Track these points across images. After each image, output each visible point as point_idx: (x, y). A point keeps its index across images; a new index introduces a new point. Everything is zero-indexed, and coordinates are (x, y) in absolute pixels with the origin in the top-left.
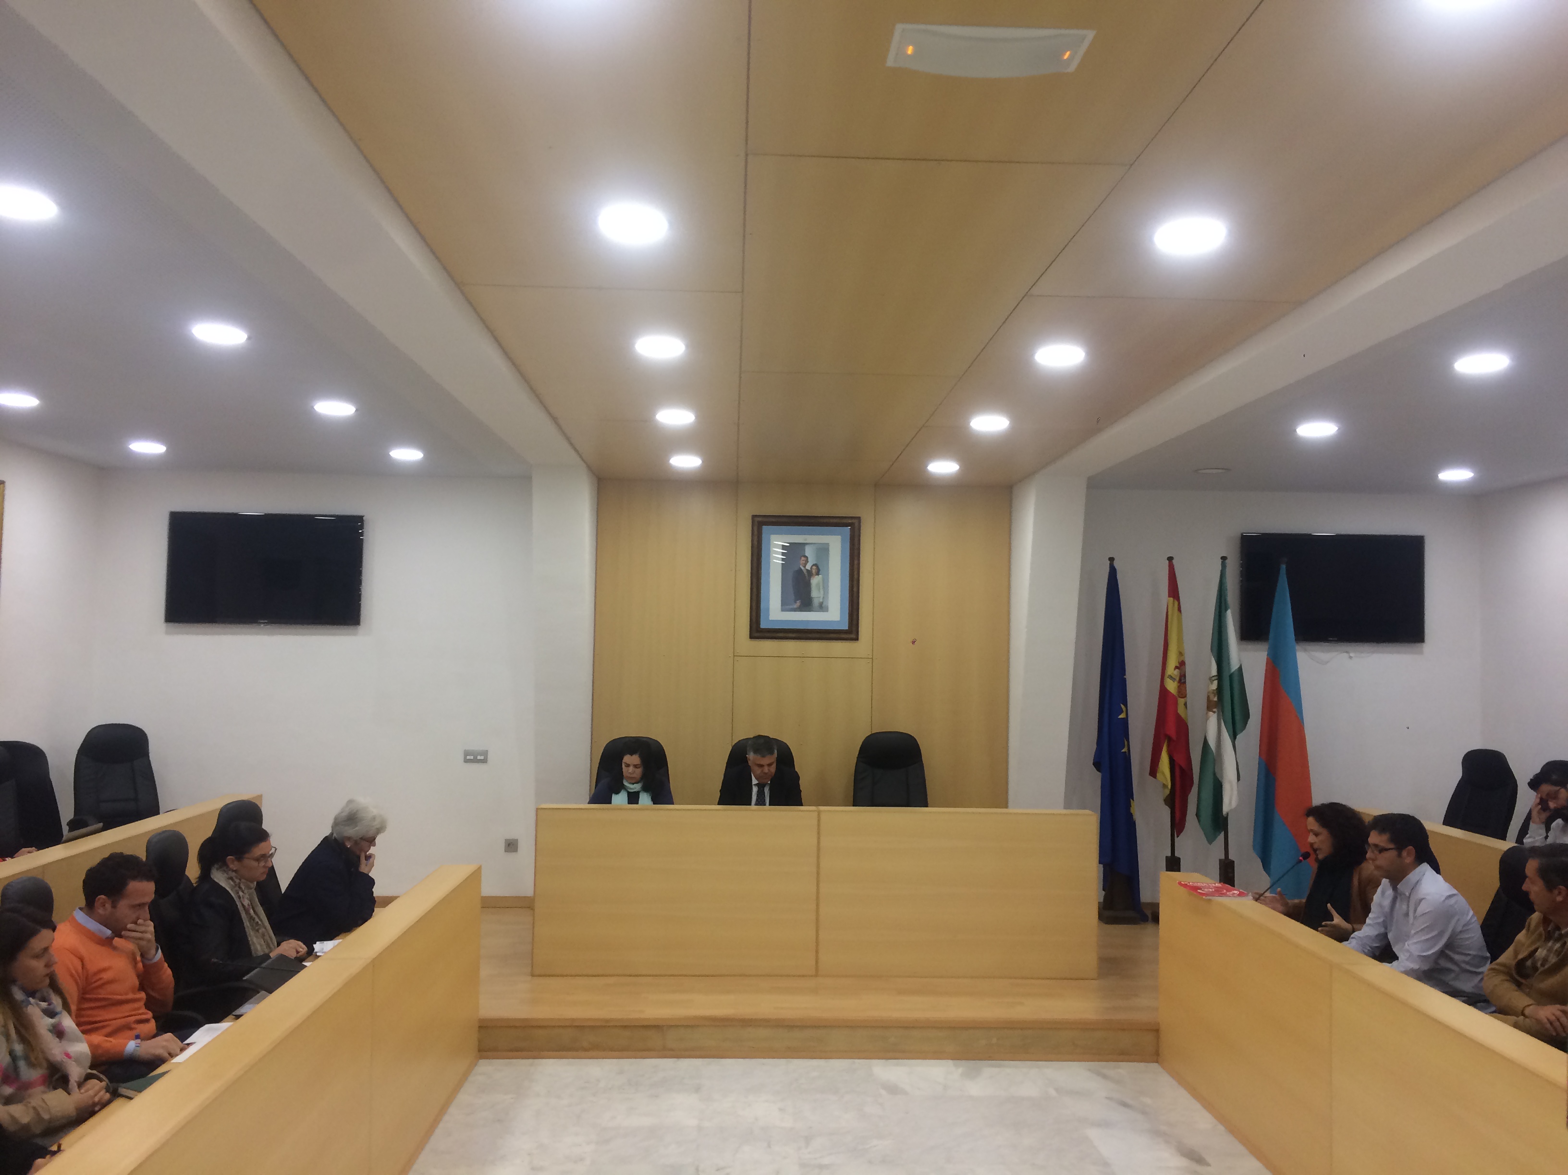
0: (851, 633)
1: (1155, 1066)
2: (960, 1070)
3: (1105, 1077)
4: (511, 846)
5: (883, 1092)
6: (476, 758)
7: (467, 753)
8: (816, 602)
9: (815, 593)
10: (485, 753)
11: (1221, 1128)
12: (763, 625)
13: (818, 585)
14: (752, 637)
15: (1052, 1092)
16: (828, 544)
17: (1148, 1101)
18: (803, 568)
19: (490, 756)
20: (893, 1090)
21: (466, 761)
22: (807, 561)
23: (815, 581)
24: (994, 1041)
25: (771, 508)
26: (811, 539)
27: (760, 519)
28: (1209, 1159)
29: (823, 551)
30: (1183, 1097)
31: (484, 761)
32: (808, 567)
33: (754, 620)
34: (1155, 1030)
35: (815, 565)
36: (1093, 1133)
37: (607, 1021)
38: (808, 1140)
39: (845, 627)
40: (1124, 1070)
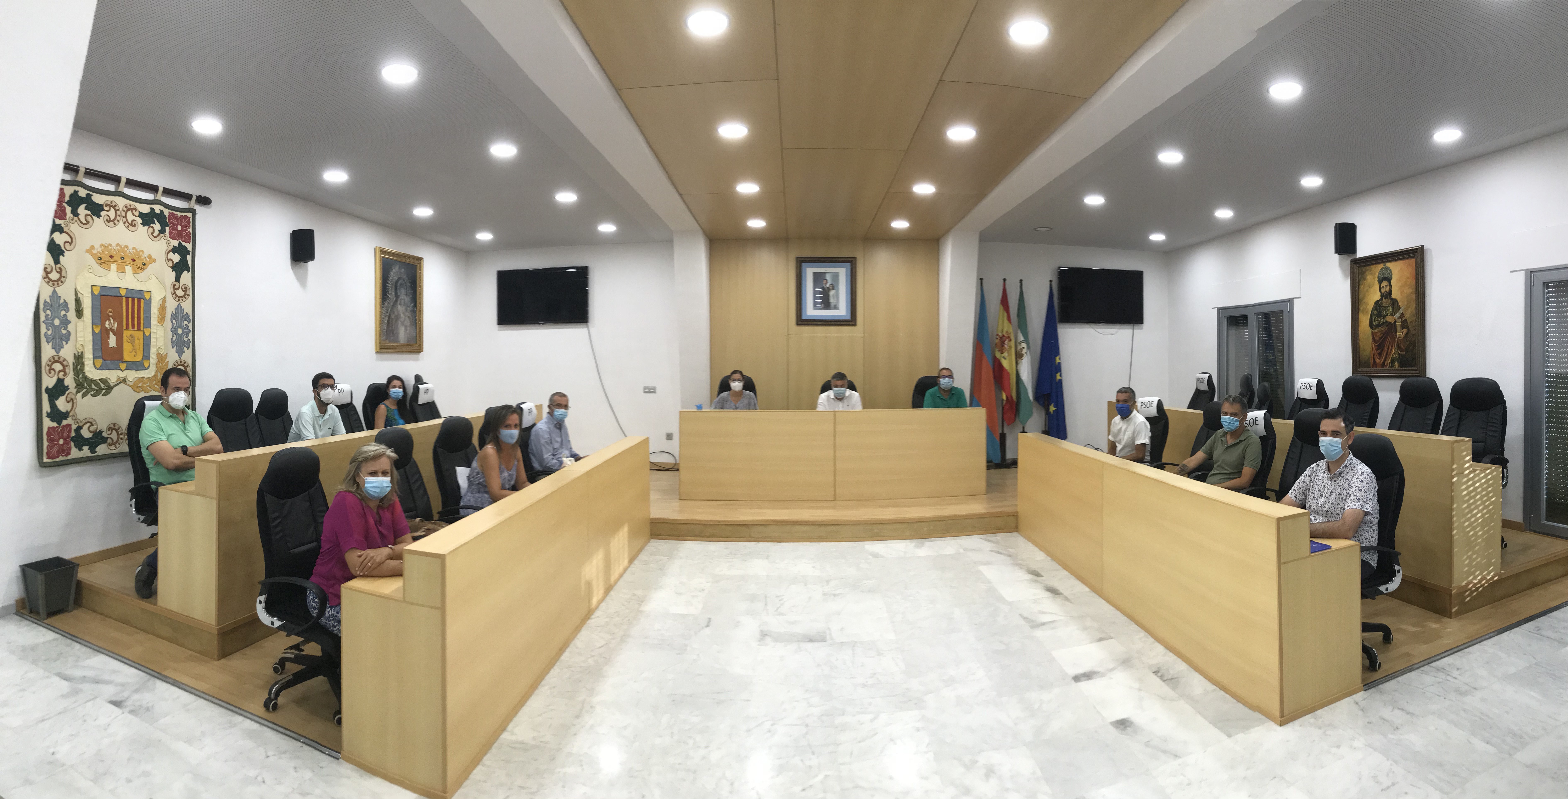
0: (851, 321)
1: (1015, 534)
2: (913, 544)
3: (989, 541)
4: (669, 436)
5: (870, 557)
6: (650, 390)
7: (645, 388)
8: (832, 305)
9: (832, 300)
10: (654, 388)
11: (1049, 558)
12: (804, 318)
13: (833, 295)
14: (798, 324)
15: (962, 551)
16: (838, 273)
17: (1011, 550)
18: (825, 286)
19: (657, 391)
20: (876, 556)
21: (646, 392)
22: (827, 282)
23: (832, 293)
24: (932, 528)
25: (807, 253)
26: (829, 270)
27: (801, 259)
28: (1042, 573)
29: (836, 276)
30: (1031, 547)
31: (654, 392)
32: (828, 286)
33: (799, 314)
34: (1016, 515)
35: (831, 284)
36: (982, 568)
37: (719, 521)
38: (828, 581)
39: (849, 318)
40: (999, 537)
